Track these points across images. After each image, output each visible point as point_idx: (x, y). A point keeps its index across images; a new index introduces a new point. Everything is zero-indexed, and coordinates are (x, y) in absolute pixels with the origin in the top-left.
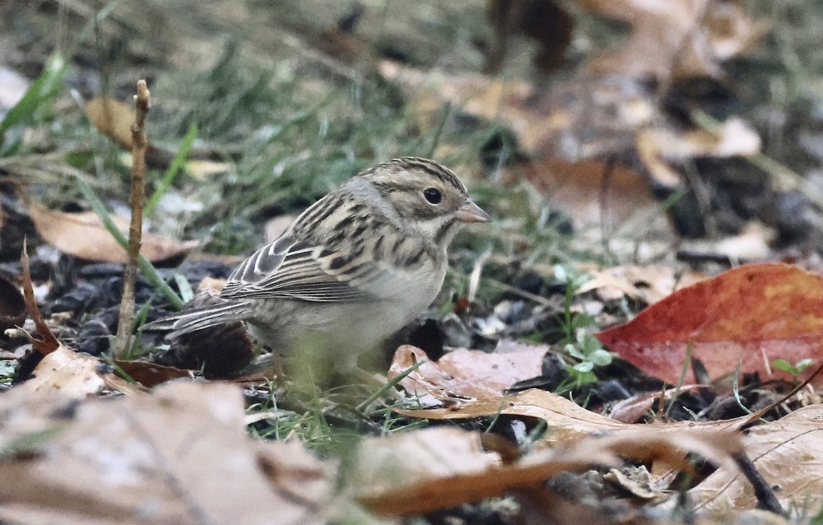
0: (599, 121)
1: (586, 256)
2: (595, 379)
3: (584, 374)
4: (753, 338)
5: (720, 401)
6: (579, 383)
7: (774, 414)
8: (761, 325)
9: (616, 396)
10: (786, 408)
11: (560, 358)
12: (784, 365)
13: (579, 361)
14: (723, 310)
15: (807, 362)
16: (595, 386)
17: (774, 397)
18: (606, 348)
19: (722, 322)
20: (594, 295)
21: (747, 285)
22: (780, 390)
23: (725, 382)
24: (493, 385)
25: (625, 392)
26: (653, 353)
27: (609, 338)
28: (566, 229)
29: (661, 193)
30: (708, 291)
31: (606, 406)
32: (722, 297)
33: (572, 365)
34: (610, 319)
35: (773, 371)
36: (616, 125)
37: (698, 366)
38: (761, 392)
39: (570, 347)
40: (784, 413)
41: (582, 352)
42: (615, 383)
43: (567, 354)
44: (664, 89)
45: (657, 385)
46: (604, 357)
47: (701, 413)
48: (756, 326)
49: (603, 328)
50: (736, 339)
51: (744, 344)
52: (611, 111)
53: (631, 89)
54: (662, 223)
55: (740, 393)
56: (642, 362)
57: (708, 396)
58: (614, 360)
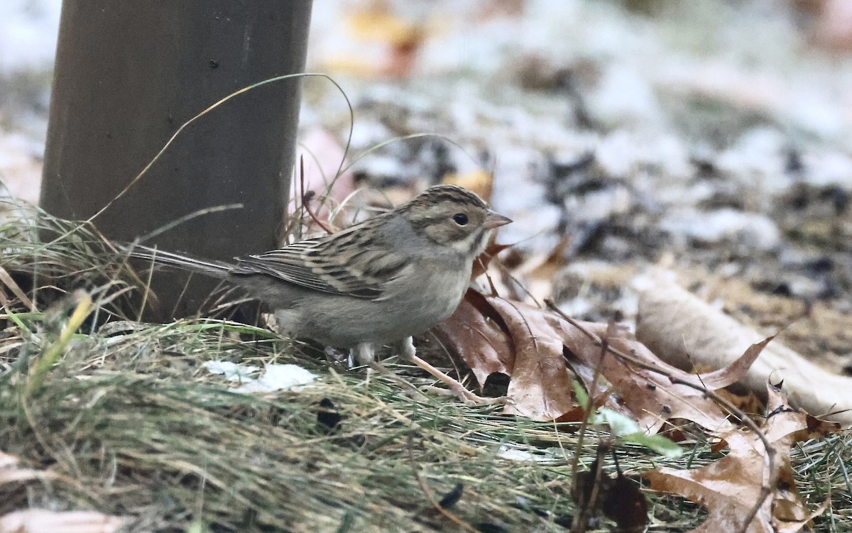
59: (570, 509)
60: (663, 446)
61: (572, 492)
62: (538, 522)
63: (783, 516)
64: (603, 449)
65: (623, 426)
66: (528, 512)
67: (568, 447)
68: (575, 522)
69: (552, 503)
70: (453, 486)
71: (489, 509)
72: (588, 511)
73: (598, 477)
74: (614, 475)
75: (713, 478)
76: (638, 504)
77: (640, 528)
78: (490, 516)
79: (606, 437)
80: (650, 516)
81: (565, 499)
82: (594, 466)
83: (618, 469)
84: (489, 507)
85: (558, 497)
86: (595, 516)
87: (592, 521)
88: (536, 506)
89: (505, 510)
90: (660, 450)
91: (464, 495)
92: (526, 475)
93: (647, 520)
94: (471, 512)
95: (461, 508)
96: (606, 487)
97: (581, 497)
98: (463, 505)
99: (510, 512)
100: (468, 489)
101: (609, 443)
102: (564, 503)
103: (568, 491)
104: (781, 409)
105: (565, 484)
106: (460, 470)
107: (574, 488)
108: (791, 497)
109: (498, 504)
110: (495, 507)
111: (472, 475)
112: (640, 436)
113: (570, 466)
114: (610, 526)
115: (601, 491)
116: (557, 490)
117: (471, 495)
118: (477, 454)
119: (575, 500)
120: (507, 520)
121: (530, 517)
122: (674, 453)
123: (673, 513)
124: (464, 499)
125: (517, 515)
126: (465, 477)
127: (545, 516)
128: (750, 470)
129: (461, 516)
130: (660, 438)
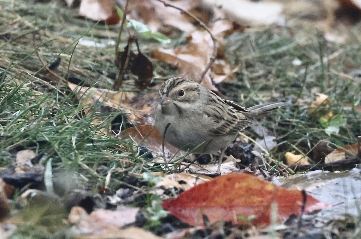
2: (159, 223)
3: (155, 221)
4: (230, 206)
5: (214, 233)
6: (152, 225)
8: (233, 200)
9: (168, 231)
11: (145, 213)
12: (242, 218)
13: (153, 215)
14: (217, 193)
15: (253, 216)
16: (160, 226)
18: (165, 209)
19: (216, 199)
21: (227, 183)
22: (240, 228)
23: (217, 225)
24: (115, 225)
25: (172, 228)
26: (186, 212)
27: (167, 205)
28: (149, 157)
30: (210, 185)
31: (164, 235)
32: (216, 188)
33: (150, 216)
34: (167, 197)
35: (238, 220)
37: (205, 218)
38: (233, 229)
39: (149, 209)
41: (154, 211)
42: (168, 225)
43: (147, 212)
45: (186, 226)
46: (164, 213)
47: (206, 238)
48: (231, 201)
49: (164, 201)
50: (222, 206)
51: (225, 208)
55: (224, 230)
56: (181, 215)
58: (169, 214)
59: (115, 70)
60: (161, 38)
61: (116, 62)
62: (98, 77)
63: (219, 72)
64: (131, 40)
65: (140, 29)
66: (93, 71)
67: (113, 38)
68: (117, 76)
69: (105, 67)
70: (56, 59)
71: (74, 70)
72: (124, 71)
73: (129, 54)
74: (136, 53)
75: (184, 53)
76: (148, 67)
77: (149, 79)
78: (75, 74)
79: (132, 34)
80: (155, 73)
81: (112, 65)
82: (127, 48)
83: (139, 50)
84: (74, 69)
85: (108, 64)
86: (127, 73)
87: (126, 76)
88: (98, 69)
89: (82, 71)
90: (160, 40)
91: (61, 63)
92: (93, 53)
93: (153, 76)
94: (65, 72)
95: (60, 70)
96: (133, 59)
97: (120, 64)
98: (60, 68)
99: (85, 72)
100: (63, 61)
101: (134, 37)
102: (111, 67)
103: (113, 61)
104: (220, 19)
105: (112, 58)
106: (59, 50)
107: (117, 60)
108: (222, 62)
109: (79, 68)
110: (77, 69)
111: (65, 53)
112: (149, 33)
113: (114, 49)
114: (134, 79)
115: (130, 61)
116: (108, 60)
117: (65, 64)
118: (67, 43)
119: (117, 66)
120: (83, 76)
121: (94, 74)
122: (166, 41)
123: (166, 72)
124: (61, 65)
125: (88, 73)
126: (62, 55)
127: (102, 74)
128: (201, 49)
129: (60, 74)
130: (159, 34)
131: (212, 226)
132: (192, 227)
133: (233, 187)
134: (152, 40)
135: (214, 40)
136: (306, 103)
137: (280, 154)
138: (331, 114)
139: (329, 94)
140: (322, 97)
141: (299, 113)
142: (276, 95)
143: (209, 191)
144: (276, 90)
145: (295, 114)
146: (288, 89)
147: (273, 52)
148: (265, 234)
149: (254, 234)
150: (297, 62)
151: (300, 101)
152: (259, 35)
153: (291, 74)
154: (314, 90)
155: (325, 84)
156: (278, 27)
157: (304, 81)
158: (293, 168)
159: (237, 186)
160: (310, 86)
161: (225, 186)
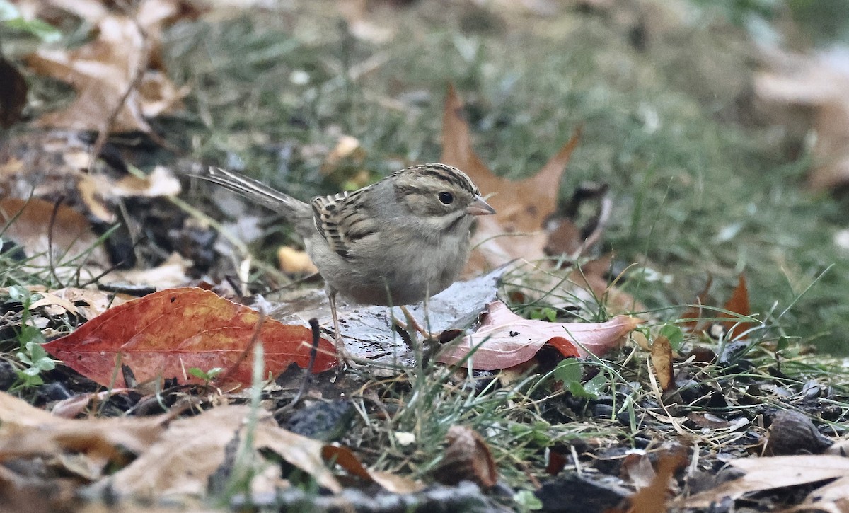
0: (48, 168)
1: (35, 279)
2: (40, 382)
3: (31, 377)
4: (175, 348)
5: (145, 401)
6: (27, 385)
7: (189, 412)
8: (180, 340)
9: (58, 396)
10: (199, 408)
11: (12, 363)
12: (198, 372)
13: (28, 366)
14: (149, 327)
15: (217, 370)
16: (41, 387)
17: (189, 398)
18: (50, 356)
19: (148, 336)
20: (41, 312)
21: (170, 305)
22: (194, 393)
23: (149, 385)
25: (66, 393)
26: (90, 360)
27: (54, 348)
28: (20, 256)
29: (99, 228)
30: (136, 311)
31: (49, 405)
32: (149, 315)
33: (22, 369)
34: (54, 332)
35: (188, 378)
36: (62, 171)
37: (127, 371)
38: (179, 394)
39: (20, 355)
40: (197, 412)
41: (30, 358)
42: (58, 385)
43: (18, 360)
44: (101, 140)
45: (92, 387)
46: (49, 363)
47: (129, 411)
48: (177, 340)
49: (48, 339)
50: (160, 351)
51: (166, 355)
52: (59, 159)
53: (74, 142)
54: (99, 253)
55: (162, 395)
56: (81, 367)
57: (135, 397)
58: (58, 366)
131: (139, 386)
132: (104, 389)
133: (180, 314)
134: (25, 34)
135: (144, 34)
136: (318, 155)
137: (268, 252)
138: (364, 176)
139: (360, 137)
140: (348, 144)
141: (305, 172)
142: (260, 139)
143: (134, 322)
144: (261, 129)
145: (297, 175)
146: (284, 129)
147: (254, 57)
148: (240, 402)
149: (219, 404)
150: (300, 77)
151: (306, 151)
152: (227, 26)
153: (289, 100)
154: (333, 131)
155: (353, 117)
156: (263, 10)
157: (314, 113)
158: (292, 277)
159: (188, 312)
160: (323, 123)
161: (166, 313)
